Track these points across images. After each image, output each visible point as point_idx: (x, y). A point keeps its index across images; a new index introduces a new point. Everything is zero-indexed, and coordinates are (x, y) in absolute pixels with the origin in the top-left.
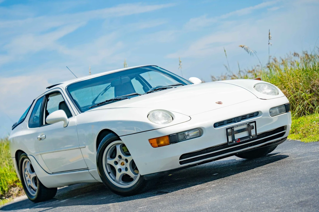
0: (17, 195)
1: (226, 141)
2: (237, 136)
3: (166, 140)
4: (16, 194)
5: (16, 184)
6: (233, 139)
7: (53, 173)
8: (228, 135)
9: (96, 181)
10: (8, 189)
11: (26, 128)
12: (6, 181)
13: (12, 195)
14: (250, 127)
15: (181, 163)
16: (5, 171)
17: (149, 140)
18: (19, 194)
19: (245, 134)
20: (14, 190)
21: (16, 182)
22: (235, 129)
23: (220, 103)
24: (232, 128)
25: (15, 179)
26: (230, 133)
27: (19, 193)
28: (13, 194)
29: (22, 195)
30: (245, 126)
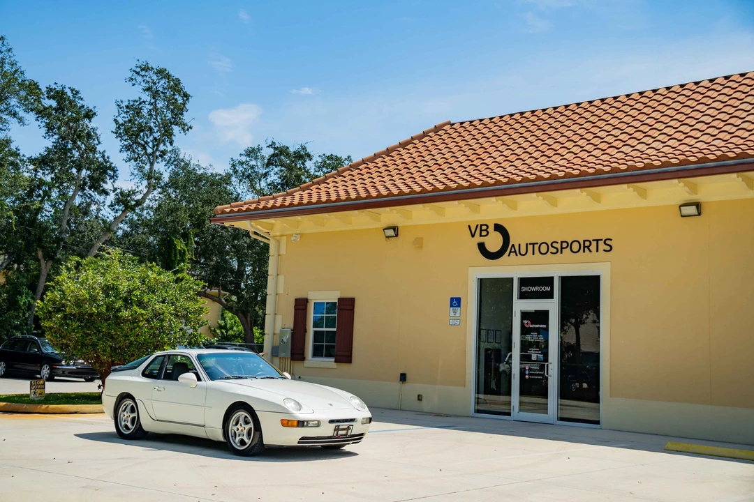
1: (332, 435)
2: (341, 432)
3: (296, 424)
6: (337, 435)
7: (158, 420)
8: (335, 430)
9: (207, 437)
11: (138, 376)
14: (348, 428)
15: (299, 443)
17: (282, 420)
19: (344, 432)
22: (340, 427)
23: (331, 405)
24: (338, 426)
26: (337, 429)
30: (346, 427)
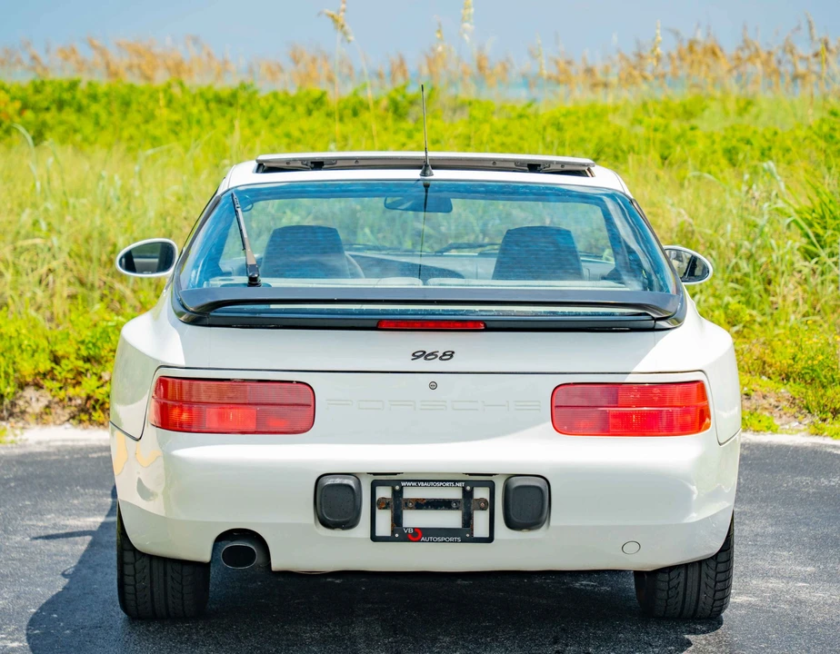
0: (41, 418)
4: (37, 414)
5: (41, 382)
10: (15, 393)
12: (14, 363)
13: (23, 412)
16: (17, 331)
18: (45, 417)
20: (31, 399)
21: (45, 375)
25: (45, 365)
27: (47, 414)
28: (28, 410)
29: (54, 423)
